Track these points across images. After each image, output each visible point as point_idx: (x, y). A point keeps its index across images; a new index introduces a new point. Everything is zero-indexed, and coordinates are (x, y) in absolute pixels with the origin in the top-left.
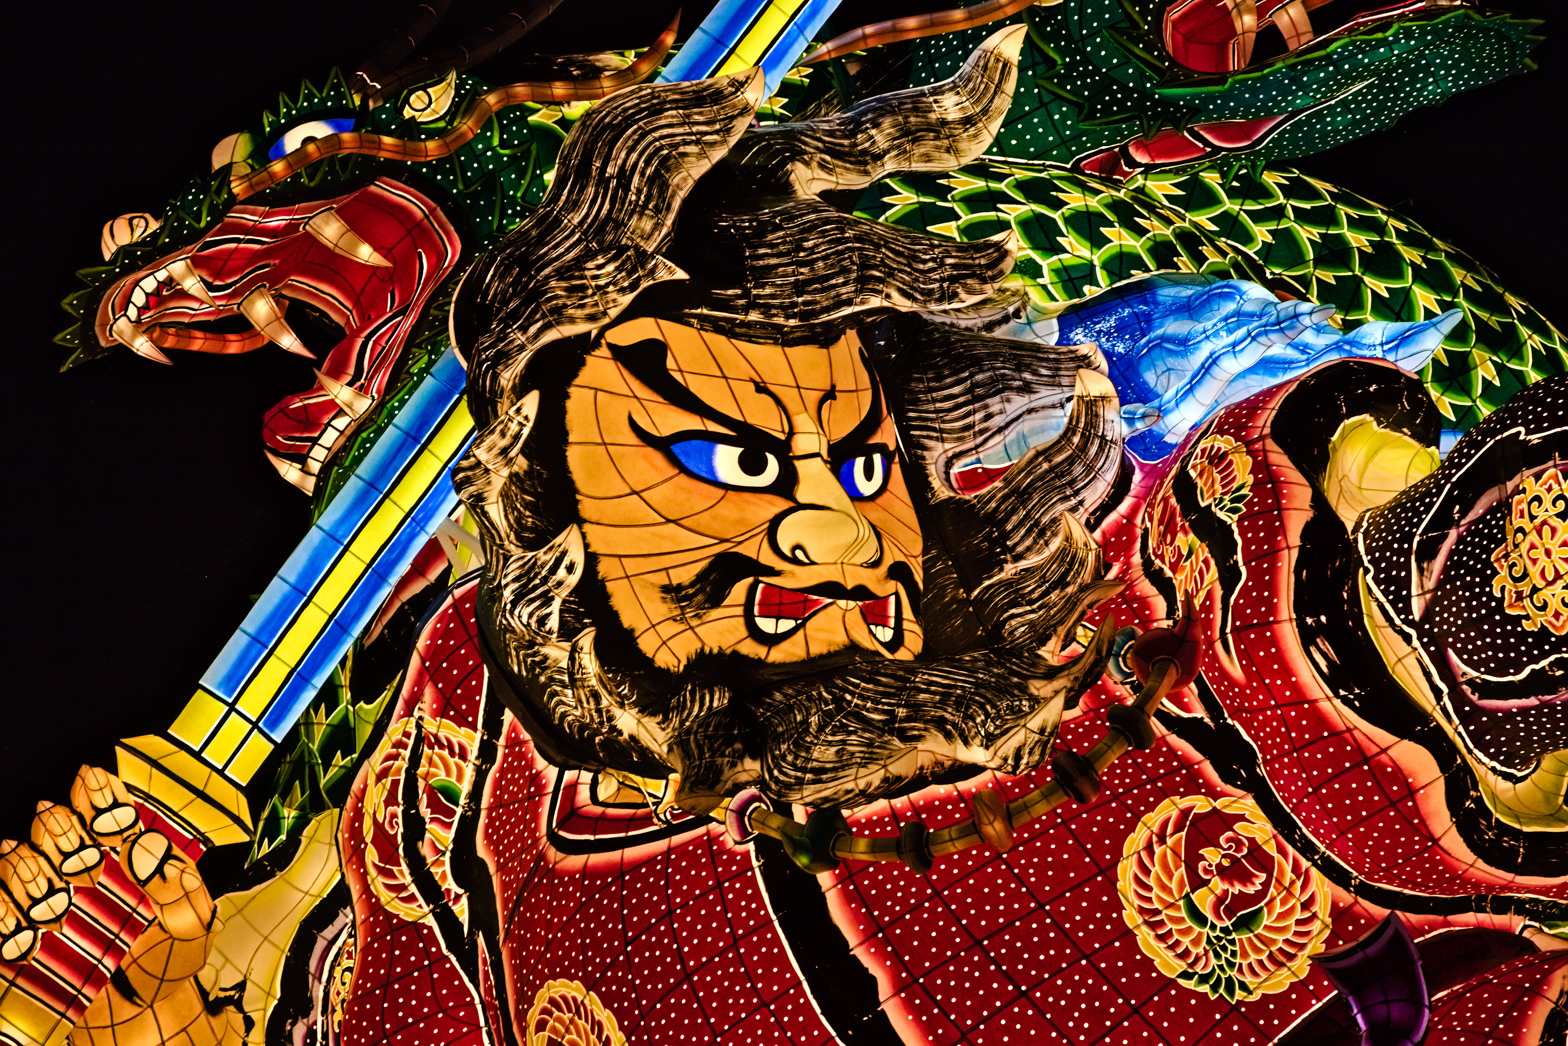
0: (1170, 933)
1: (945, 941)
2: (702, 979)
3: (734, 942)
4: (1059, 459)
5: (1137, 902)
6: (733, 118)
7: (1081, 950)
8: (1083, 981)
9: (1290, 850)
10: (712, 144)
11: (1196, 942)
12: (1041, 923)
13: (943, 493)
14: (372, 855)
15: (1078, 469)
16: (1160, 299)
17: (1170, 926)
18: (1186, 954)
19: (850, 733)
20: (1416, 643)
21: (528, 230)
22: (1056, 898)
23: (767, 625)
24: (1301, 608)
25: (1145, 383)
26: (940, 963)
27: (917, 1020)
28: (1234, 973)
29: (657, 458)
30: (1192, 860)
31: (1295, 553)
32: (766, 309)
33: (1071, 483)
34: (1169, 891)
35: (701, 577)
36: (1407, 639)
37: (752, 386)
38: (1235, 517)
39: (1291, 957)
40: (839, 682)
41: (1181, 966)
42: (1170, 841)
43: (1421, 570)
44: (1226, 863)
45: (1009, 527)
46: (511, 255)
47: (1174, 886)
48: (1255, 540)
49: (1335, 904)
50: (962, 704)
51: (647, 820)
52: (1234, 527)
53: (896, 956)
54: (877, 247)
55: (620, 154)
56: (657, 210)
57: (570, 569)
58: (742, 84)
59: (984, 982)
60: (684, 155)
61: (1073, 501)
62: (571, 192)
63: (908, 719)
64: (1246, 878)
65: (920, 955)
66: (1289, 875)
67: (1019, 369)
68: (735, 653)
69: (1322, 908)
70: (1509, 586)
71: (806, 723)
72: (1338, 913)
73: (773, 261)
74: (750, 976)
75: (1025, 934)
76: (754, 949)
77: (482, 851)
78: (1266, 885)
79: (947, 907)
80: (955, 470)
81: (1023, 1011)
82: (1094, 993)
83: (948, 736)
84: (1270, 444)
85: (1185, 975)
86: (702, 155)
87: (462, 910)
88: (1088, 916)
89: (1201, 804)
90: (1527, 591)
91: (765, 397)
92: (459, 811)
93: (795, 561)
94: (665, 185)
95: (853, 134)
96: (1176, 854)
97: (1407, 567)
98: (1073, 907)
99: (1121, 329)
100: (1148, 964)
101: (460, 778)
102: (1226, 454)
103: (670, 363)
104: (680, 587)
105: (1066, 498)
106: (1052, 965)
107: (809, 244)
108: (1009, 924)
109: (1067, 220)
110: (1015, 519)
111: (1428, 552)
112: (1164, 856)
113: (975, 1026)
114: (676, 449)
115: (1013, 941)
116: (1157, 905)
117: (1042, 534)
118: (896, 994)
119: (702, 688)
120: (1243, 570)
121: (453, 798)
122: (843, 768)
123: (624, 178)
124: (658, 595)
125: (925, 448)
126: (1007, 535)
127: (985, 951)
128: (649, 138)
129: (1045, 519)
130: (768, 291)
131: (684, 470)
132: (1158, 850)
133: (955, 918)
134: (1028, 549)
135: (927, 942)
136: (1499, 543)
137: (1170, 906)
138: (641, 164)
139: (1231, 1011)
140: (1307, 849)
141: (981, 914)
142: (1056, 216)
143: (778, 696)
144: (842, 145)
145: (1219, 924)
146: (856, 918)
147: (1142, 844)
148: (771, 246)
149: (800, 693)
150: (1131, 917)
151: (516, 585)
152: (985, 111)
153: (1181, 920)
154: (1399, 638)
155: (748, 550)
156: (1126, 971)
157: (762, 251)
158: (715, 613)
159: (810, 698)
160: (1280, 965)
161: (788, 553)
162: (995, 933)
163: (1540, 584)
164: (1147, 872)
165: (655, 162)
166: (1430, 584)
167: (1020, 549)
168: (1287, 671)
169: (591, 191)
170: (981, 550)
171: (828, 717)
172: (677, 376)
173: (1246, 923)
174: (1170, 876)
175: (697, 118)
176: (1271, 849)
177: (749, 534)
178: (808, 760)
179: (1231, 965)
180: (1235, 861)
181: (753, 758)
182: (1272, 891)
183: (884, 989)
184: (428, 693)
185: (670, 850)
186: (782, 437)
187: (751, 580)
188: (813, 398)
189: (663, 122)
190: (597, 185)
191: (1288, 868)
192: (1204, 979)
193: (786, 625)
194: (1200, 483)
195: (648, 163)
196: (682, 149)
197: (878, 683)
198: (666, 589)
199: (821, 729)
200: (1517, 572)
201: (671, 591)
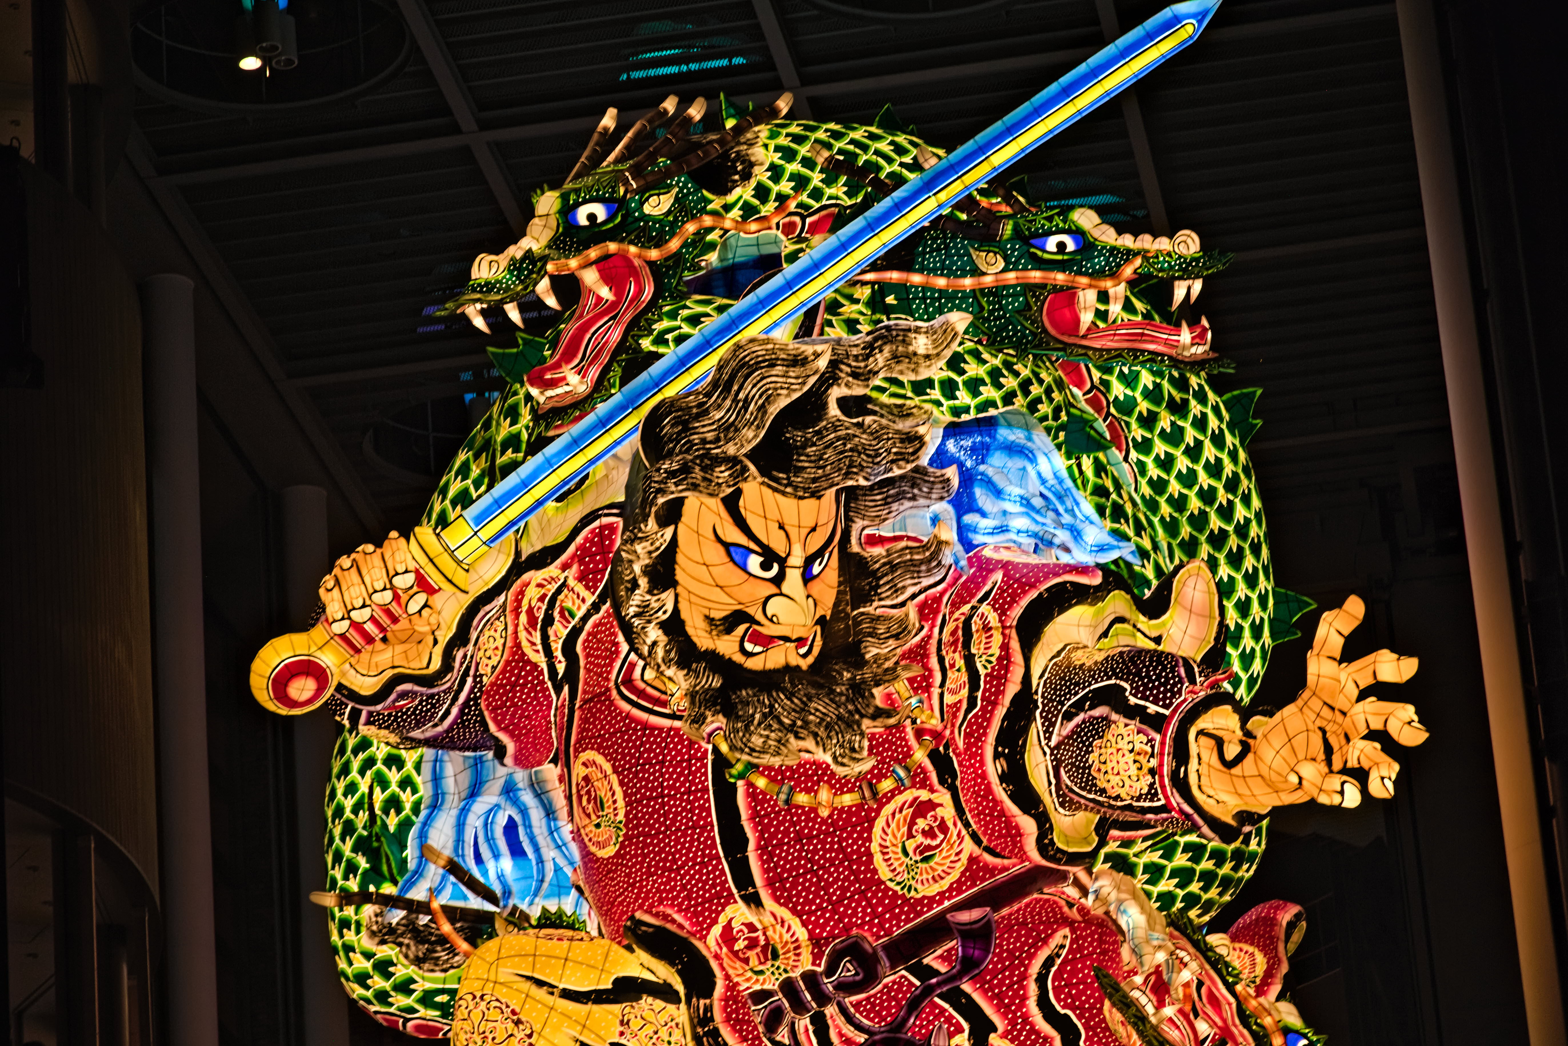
0: (890, 859)
1: (786, 833)
2: (669, 801)
3: (689, 792)
4: (916, 557)
5: (880, 841)
6: (809, 376)
7: (848, 857)
8: (843, 872)
9: (959, 824)
10: (795, 390)
11: (901, 865)
12: (833, 840)
13: (855, 548)
14: (523, 618)
15: (923, 568)
16: (998, 436)
17: (891, 855)
18: (894, 870)
19: (772, 731)
20: (1048, 757)
21: (692, 407)
22: (843, 829)
23: (749, 646)
24: (999, 741)
25: (973, 493)
26: (780, 844)
27: (763, 865)
28: (913, 883)
29: (721, 550)
30: (912, 823)
31: (1005, 710)
32: (796, 488)
33: (919, 572)
34: (896, 838)
35: (725, 619)
36: (1045, 754)
37: (777, 525)
38: (985, 671)
39: (942, 878)
40: (774, 694)
41: (890, 875)
42: (904, 812)
43: (1062, 724)
44: (927, 828)
45: (881, 582)
46: (680, 417)
47: (899, 835)
48: (989, 690)
49: (971, 855)
50: (829, 727)
51: (664, 704)
52: (982, 678)
53: (762, 833)
54: (860, 453)
55: (748, 386)
56: (758, 427)
57: (665, 612)
58: (819, 355)
59: (799, 858)
60: (779, 395)
61: (916, 581)
62: (718, 397)
63: (801, 727)
64: (934, 837)
65: (773, 836)
66: (955, 837)
67: (912, 487)
68: (730, 659)
69: (964, 857)
70: (1097, 762)
71: (753, 715)
72: (972, 860)
73: (806, 464)
74: (692, 811)
75: (823, 842)
76: (697, 799)
77: (579, 648)
78: (942, 842)
79: (792, 818)
80: (866, 532)
81: (811, 878)
82: (846, 878)
83: (817, 743)
84: (1014, 632)
85: (891, 880)
86: (788, 395)
87: (561, 668)
88: (855, 841)
89: (924, 795)
90: (1103, 770)
91: (782, 532)
92: (573, 623)
93: (771, 620)
94: (765, 412)
95: (867, 357)
96: (905, 820)
97: (1057, 716)
98: (850, 836)
99: (974, 449)
100: (875, 871)
101: (579, 608)
102: (991, 629)
103: (741, 503)
104: (713, 619)
105: (913, 578)
106: (831, 861)
107: (826, 456)
108: (818, 836)
109: (965, 383)
110: (885, 579)
111: (1068, 717)
112: (899, 820)
113: (788, 878)
114: (732, 549)
115: (817, 844)
116: (888, 844)
117: (896, 591)
118: (757, 850)
119: (710, 670)
120: (979, 702)
121: (572, 616)
122: (764, 752)
123: (747, 402)
124: (702, 618)
125: (853, 522)
126: (879, 587)
127: (803, 845)
128: (764, 382)
129: (900, 585)
130: (799, 479)
131: (732, 560)
132: (897, 816)
133: (794, 824)
134: (887, 597)
135: (777, 831)
136: (1100, 738)
137: (894, 845)
138: (757, 396)
139: (906, 901)
140: (967, 825)
141: (806, 826)
142: (959, 380)
143: (744, 693)
144: (859, 368)
145: (914, 858)
146: (749, 806)
147: (891, 811)
148: (808, 456)
149: (755, 695)
150: (875, 847)
151: (637, 609)
152: (938, 355)
153: (896, 853)
154: (1041, 752)
155: (751, 611)
156: (865, 872)
157: (802, 458)
158: (727, 637)
159: (758, 700)
160: (935, 881)
161: (769, 616)
162: (810, 838)
163: (1110, 771)
164: (889, 826)
165: (764, 398)
166: (1065, 733)
167: (883, 595)
168: (982, 763)
169: (728, 402)
170: (864, 590)
171: (765, 716)
172: (743, 511)
173: (926, 859)
174: (899, 830)
175: (791, 374)
176: (950, 824)
177: (753, 602)
178: (749, 741)
179: (913, 878)
180: (931, 828)
181: (724, 716)
182: (944, 844)
183: (751, 846)
184: (575, 567)
185: (671, 729)
186: (784, 555)
187: (747, 625)
188: (804, 532)
189: (774, 373)
190: (733, 401)
191: (955, 833)
192: (899, 884)
193: (758, 649)
194: (975, 636)
195: (760, 396)
196: (779, 391)
197: (792, 702)
198: (707, 617)
199: (759, 724)
200: (1103, 759)
201: (709, 620)
